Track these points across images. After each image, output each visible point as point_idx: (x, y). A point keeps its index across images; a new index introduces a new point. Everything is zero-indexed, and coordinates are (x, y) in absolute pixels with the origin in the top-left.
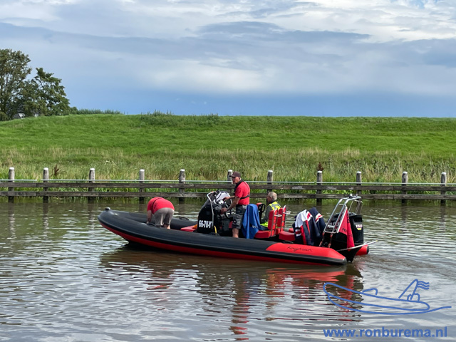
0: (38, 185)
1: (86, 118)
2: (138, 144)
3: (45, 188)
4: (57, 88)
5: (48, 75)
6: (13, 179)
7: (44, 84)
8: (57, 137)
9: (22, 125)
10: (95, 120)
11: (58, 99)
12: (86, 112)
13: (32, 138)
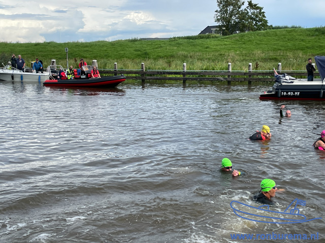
0: (245, 74)
1: (278, 31)
2: (313, 48)
3: (250, 76)
4: (260, 13)
5: (255, 5)
6: (231, 70)
7: (252, 11)
8: (259, 44)
9: (237, 38)
10: (284, 33)
11: (261, 20)
12: (278, 28)
13: (244, 46)
